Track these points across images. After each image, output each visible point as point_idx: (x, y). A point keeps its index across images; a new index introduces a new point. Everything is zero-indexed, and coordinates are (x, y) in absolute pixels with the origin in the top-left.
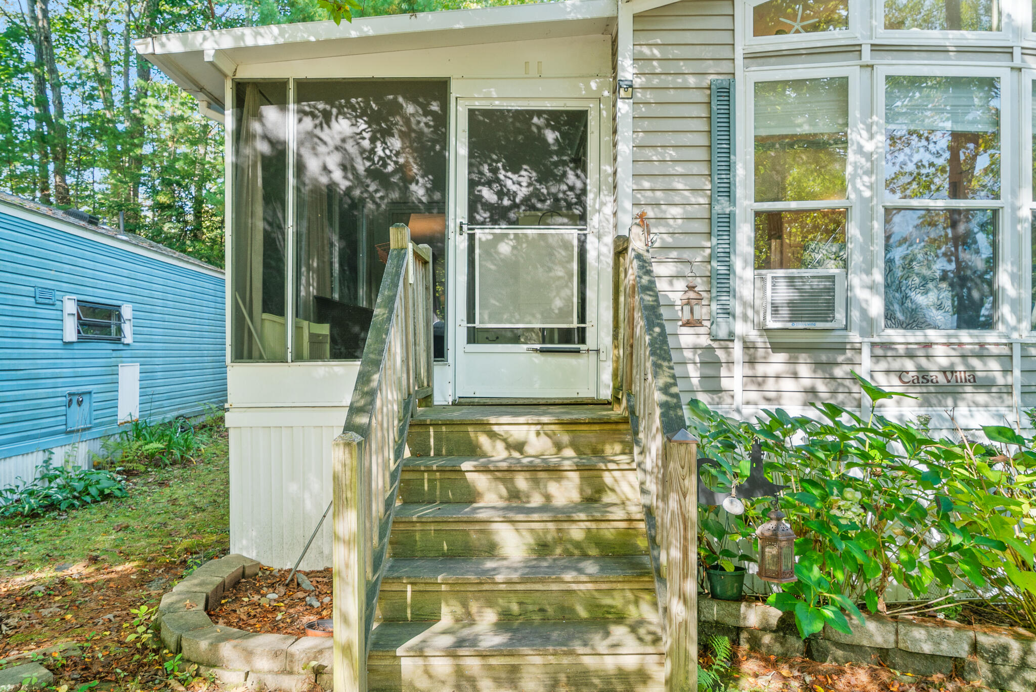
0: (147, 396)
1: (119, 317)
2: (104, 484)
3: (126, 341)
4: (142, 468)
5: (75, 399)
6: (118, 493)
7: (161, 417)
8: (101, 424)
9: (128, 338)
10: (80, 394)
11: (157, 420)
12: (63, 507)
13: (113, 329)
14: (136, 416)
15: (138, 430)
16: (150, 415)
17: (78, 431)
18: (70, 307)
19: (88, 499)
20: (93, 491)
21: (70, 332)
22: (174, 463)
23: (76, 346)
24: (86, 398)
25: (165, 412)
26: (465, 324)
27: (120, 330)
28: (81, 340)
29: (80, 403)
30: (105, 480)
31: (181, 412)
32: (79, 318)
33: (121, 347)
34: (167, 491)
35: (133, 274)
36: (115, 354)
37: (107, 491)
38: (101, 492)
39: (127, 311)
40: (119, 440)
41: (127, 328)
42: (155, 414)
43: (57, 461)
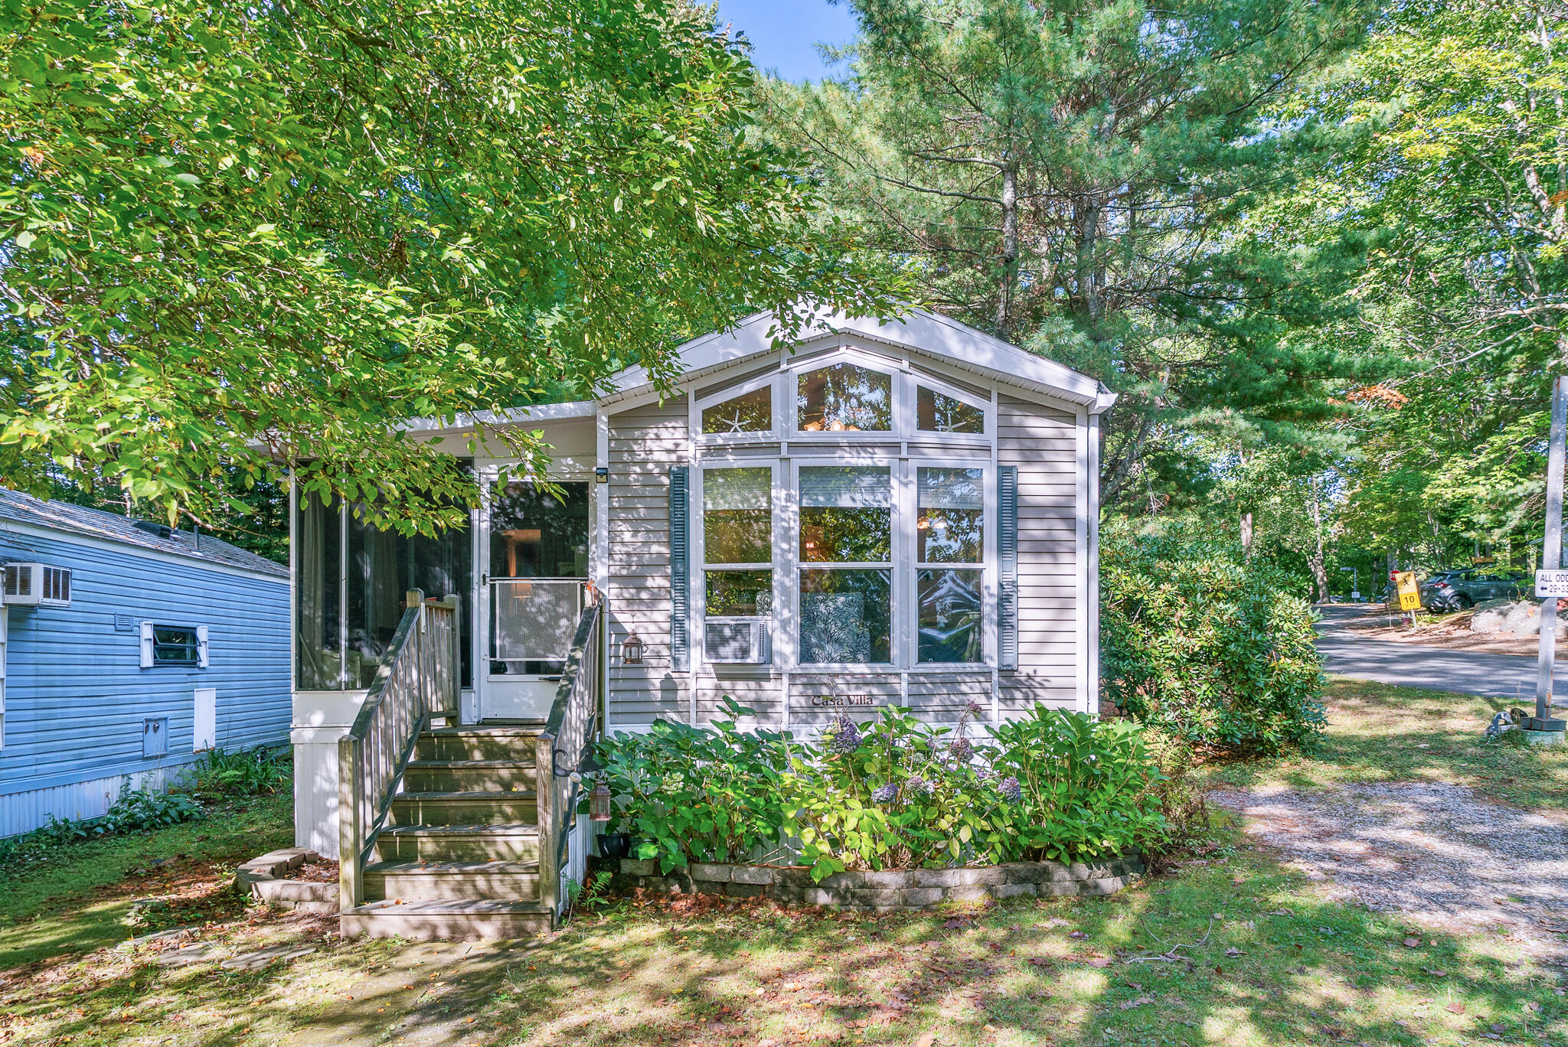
0: (224, 723)
1: (195, 638)
2: (183, 806)
3: (202, 665)
4: (219, 796)
5: (152, 725)
6: (197, 815)
7: (238, 747)
8: (176, 752)
9: (204, 664)
10: (156, 720)
11: (233, 749)
12: (146, 825)
13: (188, 652)
14: (212, 744)
15: (215, 758)
16: (227, 744)
17: (156, 757)
18: (147, 632)
19: (168, 820)
20: (173, 812)
21: (147, 658)
22: (252, 793)
23: (153, 671)
24: (162, 724)
25: (244, 741)
26: (488, 658)
27: (195, 653)
28: (157, 664)
29: (156, 729)
30: (184, 803)
31: (262, 741)
32: (155, 643)
33: (196, 670)
34: (245, 816)
35: (208, 593)
36: (190, 678)
37: (186, 813)
38: (181, 814)
39: (202, 634)
40: (194, 769)
41: (203, 651)
42: (233, 743)
43: (136, 784)
